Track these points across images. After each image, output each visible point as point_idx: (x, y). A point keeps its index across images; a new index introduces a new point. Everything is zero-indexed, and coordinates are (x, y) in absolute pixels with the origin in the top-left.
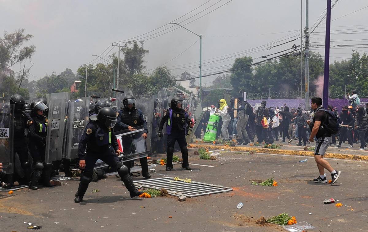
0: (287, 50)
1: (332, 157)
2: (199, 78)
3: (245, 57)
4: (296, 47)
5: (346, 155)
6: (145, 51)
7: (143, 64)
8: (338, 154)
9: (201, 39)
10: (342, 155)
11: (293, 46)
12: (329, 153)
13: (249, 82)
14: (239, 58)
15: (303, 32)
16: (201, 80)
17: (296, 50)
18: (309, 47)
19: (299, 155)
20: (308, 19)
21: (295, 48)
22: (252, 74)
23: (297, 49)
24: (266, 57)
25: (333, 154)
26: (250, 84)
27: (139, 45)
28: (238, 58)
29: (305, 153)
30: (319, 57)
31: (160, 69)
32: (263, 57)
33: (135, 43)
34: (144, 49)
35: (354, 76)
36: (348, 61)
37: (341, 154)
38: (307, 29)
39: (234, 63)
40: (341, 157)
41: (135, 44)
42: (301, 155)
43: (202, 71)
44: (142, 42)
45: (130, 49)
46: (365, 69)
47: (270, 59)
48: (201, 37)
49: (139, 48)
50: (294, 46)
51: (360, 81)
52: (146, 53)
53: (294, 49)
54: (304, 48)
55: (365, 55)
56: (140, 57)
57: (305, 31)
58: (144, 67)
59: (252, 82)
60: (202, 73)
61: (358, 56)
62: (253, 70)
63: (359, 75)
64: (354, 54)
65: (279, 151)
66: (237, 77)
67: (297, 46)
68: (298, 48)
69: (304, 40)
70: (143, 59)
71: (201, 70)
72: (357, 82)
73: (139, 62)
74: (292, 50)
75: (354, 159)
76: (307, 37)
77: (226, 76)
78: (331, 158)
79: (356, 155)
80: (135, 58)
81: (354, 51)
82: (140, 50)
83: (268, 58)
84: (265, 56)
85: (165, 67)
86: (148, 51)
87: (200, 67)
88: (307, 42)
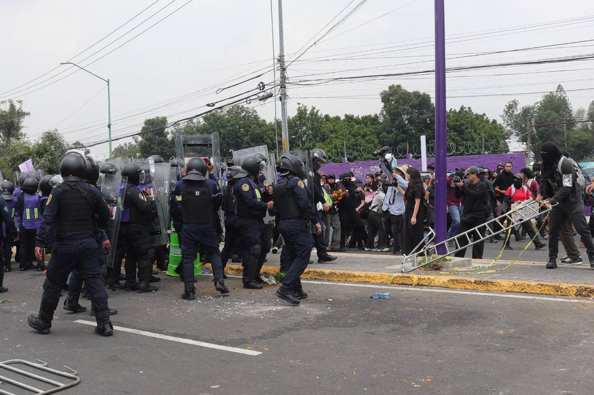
0: (248, 92)
1: (510, 290)
2: (109, 142)
3: (158, 117)
4: (264, 86)
5: (553, 284)
6: (24, 113)
7: (22, 131)
8: (527, 282)
9: (109, 85)
10: (542, 285)
11: (259, 85)
12: (499, 281)
13: (164, 149)
14: (150, 119)
15: (276, 61)
16: (110, 145)
17: (264, 91)
18: (286, 85)
19: (412, 285)
20: (283, 41)
21: (262, 88)
22: (167, 139)
23: (265, 89)
24: (214, 105)
25: (511, 284)
26: (166, 153)
27: (17, 106)
28: (148, 119)
29: (429, 279)
30: (254, 114)
31: (48, 133)
32: (208, 105)
33: (11, 102)
34: (23, 111)
35: (300, 137)
36: (293, 118)
37: (536, 283)
38: (282, 56)
39: (143, 125)
40: (538, 291)
41: (11, 104)
42: (418, 285)
43: (112, 133)
44: (20, 102)
45: (5, 111)
46: (315, 126)
47: (220, 108)
48: (108, 82)
49: (17, 109)
50: (261, 85)
51: (310, 142)
52: (26, 116)
53: (260, 89)
54: (279, 87)
55: (314, 109)
56: (18, 122)
57: (279, 61)
58: (25, 135)
59: (167, 149)
60: (112, 135)
61: (305, 110)
62: (168, 134)
63: (308, 135)
64: (300, 108)
65: (355, 276)
66: (148, 144)
67: (265, 84)
68: (266, 87)
69: (278, 74)
70: (22, 124)
71: (110, 131)
72: (306, 144)
73: (18, 128)
74: (258, 91)
75: (581, 295)
76: (283, 70)
77: (128, 144)
78: (507, 291)
79: (586, 286)
80: (12, 123)
81: (299, 104)
82: (18, 113)
83: (217, 106)
84: (212, 104)
85: (56, 130)
86: (28, 114)
87: (109, 126)
88: (283, 78)
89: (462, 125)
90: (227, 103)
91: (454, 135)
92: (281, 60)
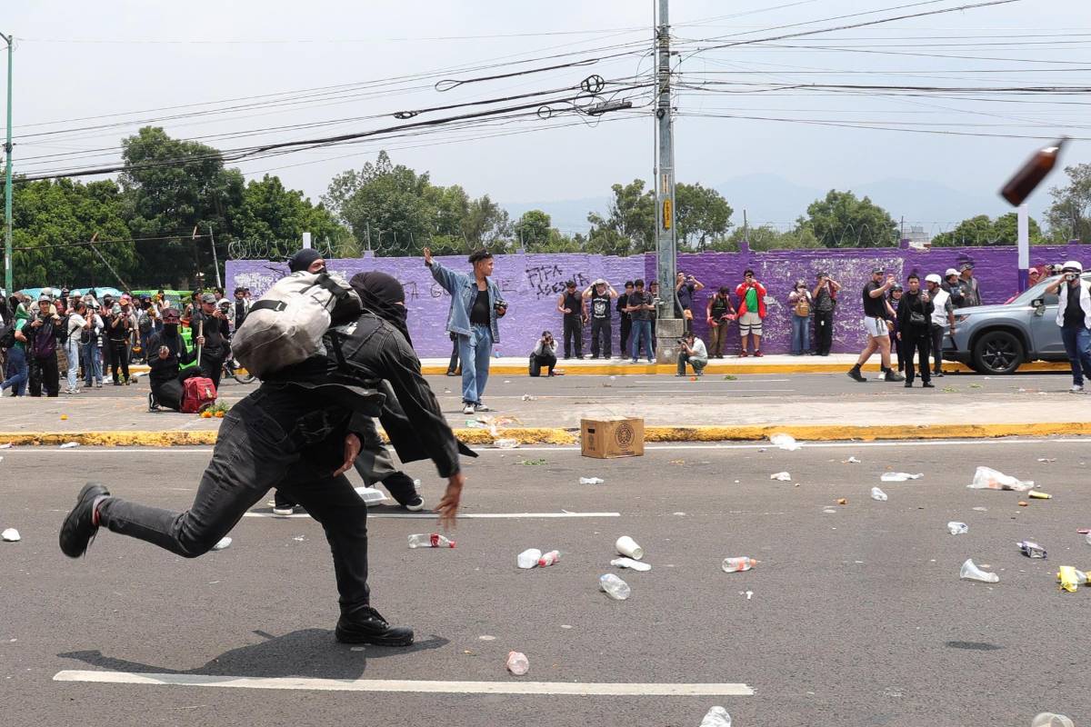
4: (602, 83)
11: (587, 80)
18: (672, 87)
24: (415, 116)
38: (664, 27)
47: (434, 123)
48: (10, 43)
50: (592, 81)
53: (589, 90)
57: (657, 35)
74: (580, 92)
84: (411, 113)
87: (8, 148)
88: (664, 72)
89: (278, 209)
90: (466, 114)
91: (264, 226)
92: (662, 35)
